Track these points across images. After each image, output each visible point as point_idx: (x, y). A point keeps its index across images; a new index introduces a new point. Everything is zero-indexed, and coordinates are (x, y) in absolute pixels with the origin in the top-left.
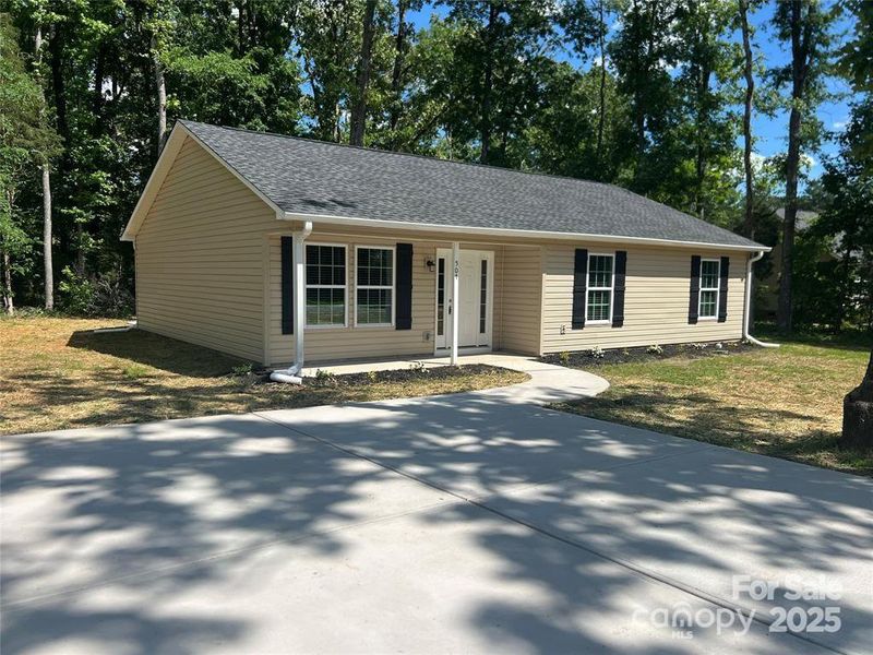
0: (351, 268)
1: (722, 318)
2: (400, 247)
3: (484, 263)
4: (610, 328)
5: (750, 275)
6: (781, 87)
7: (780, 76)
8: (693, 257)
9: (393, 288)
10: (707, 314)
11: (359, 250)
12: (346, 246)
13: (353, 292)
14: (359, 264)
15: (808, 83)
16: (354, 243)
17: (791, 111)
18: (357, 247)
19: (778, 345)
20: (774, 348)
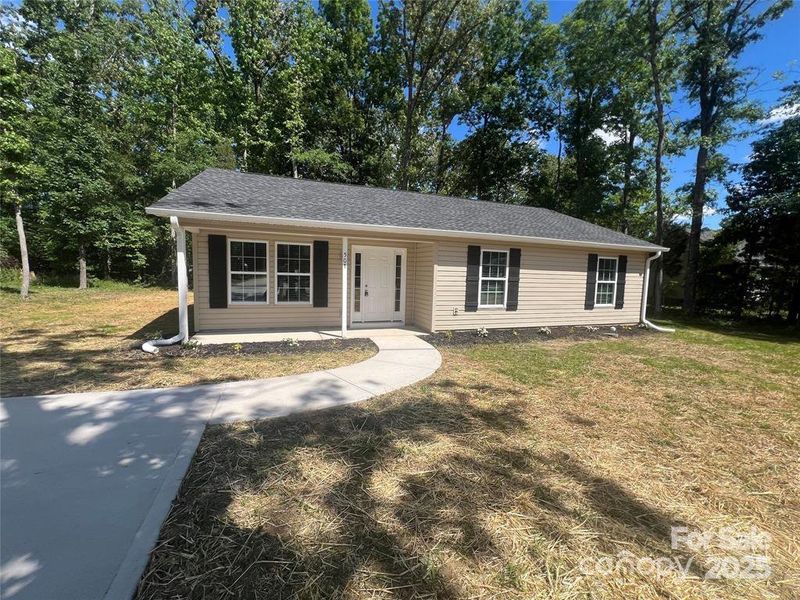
0: (272, 259)
1: (619, 305)
2: (317, 244)
3: (399, 258)
4: (505, 312)
5: (648, 271)
6: (691, 135)
7: (690, 126)
8: (590, 255)
9: (311, 274)
10: (604, 302)
11: (279, 245)
12: (267, 242)
13: (273, 277)
14: (279, 256)
15: (715, 128)
16: (274, 241)
17: (698, 148)
18: (277, 243)
19: (673, 330)
20: (670, 333)
